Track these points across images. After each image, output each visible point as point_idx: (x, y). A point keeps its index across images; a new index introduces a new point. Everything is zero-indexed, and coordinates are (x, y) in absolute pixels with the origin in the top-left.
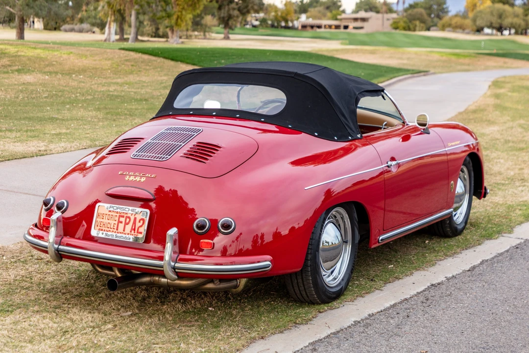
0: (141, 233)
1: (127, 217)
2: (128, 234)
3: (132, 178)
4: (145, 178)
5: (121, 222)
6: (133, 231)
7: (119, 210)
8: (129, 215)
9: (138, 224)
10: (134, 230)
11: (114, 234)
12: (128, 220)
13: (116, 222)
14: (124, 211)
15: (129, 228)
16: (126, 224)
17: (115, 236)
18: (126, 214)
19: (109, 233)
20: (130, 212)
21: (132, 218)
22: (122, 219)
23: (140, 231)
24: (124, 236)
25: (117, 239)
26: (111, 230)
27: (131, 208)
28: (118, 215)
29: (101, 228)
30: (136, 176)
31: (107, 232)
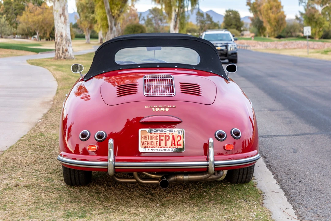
0: (180, 145)
1: (166, 136)
2: (170, 147)
3: (157, 110)
4: (168, 109)
5: (162, 140)
6: (173, 145)
7: (159, 132)
8: (167, 134)
9: (176, 140)
10: (174, 143)
11: (159, 149)
12: (167, 138)
13: (158, 140)
14: (163, 132)
15: (169, 143)
16: (166, 141)
17: (159, 150)
18: (166, 133)
19: (154, 149)
20: (168, 132)
21: (171, 136)
22: (163, 138)
23: (179, 144)
24: (167, 149)
25: (161, 152)
26: (155, 146)
27: (168, 129)
28: (158, 135)
29: (146, 146)
30: (160, 108)
31: (152, 148)
